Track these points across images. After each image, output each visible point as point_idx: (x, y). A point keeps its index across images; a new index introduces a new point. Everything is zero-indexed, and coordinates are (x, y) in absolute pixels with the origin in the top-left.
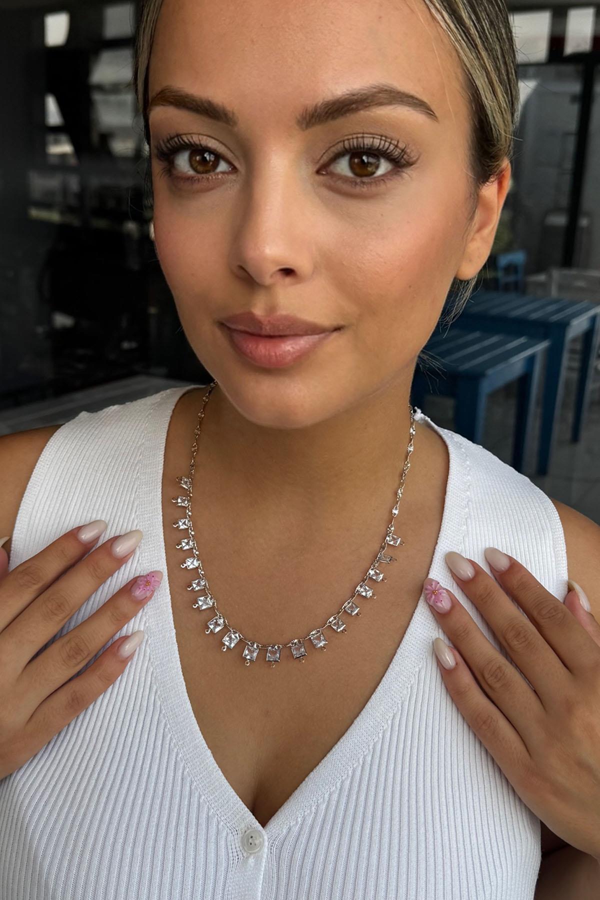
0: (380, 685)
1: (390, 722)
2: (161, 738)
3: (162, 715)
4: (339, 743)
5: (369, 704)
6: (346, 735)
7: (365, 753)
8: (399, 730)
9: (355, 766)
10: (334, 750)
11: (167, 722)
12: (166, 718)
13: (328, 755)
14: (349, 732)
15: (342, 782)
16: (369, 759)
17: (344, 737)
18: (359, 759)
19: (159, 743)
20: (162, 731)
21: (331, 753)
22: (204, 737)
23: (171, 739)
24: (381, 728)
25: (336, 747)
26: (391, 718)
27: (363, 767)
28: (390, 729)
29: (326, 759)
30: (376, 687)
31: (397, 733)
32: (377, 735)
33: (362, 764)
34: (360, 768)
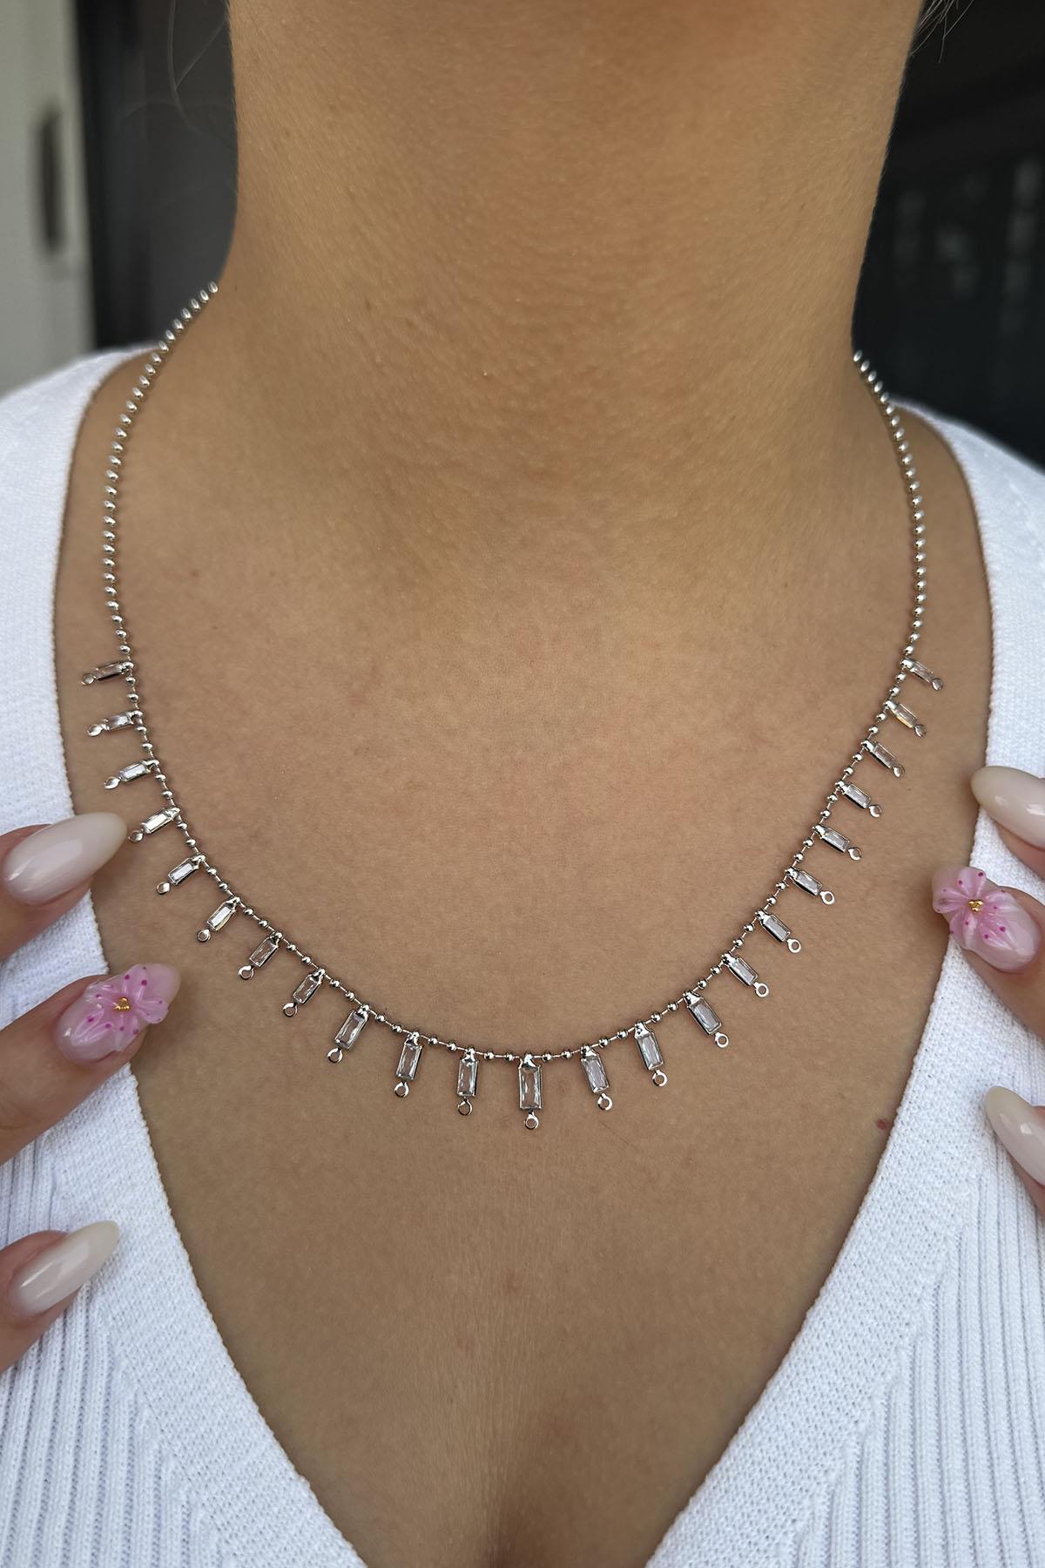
3: (118, 1376)
9: (833, 1476)
11: (141, 1400)
12: (136, 1386)
15: (798, 1543)
19: (119, 1474)
23: (161, 1460)
32: (892, 1356)
33: (855, 1465)
34: (851, 1481)
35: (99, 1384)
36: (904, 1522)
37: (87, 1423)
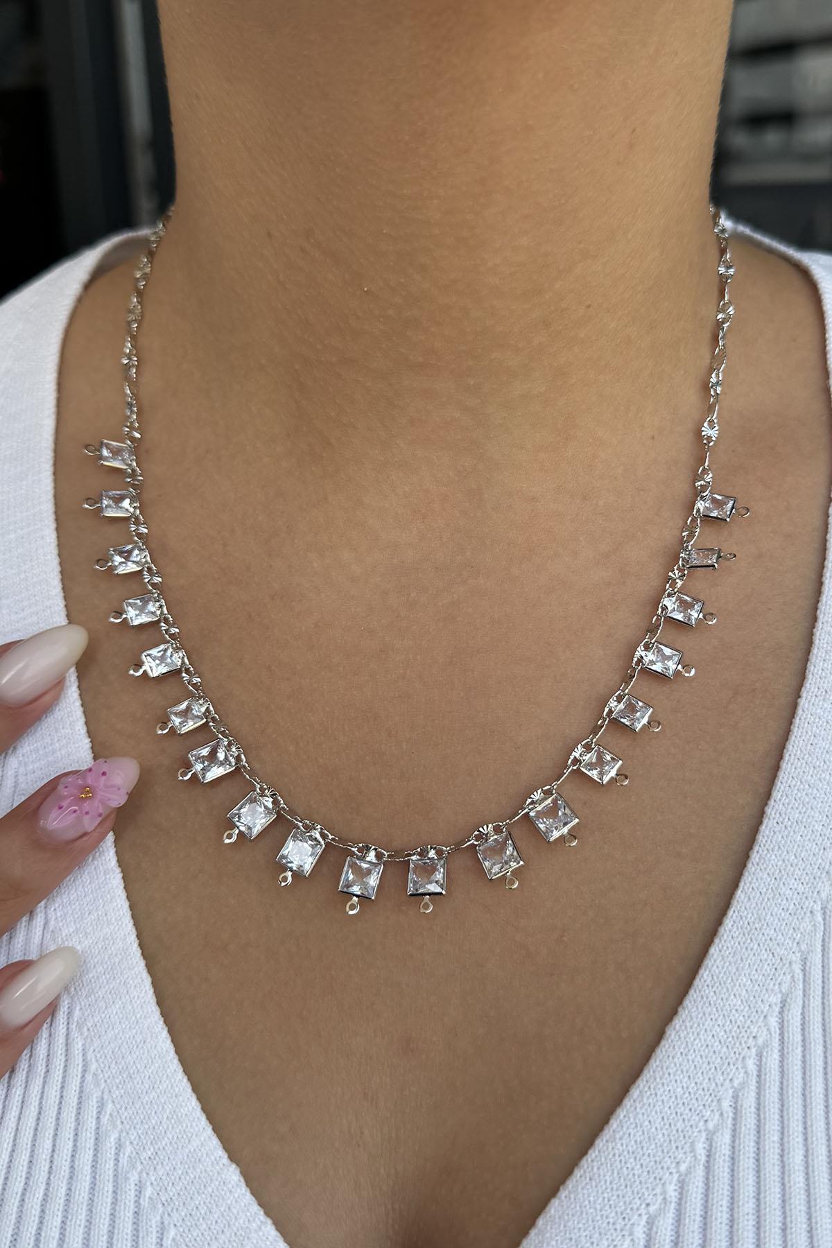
0: (730, 912)
1: (773, 1021)
2: (91, 1143)
3: (89, 1077)
4: (627, 1103)
5: (704, 975)
6: (647, 1074)
7: (711, 1125)
8: (804, 1040)
9: (683, 1168)
10: (614, 1124)
11: (106, 1097)
13: (600, 1143)
14: (654, 1063)
15: (651, 1223)
16: (724, 1139)
17: (641, 1083)
18: (692, 1144)
19: (86, 1157)
20: (90, 1123)
21: (607, 1133)
22: (214, 1130)
23: (119, 1147)
24: (751, 1042)
25: (621, 1113)
26: (777, 1009)
27: (708, 1168)
28: (776, 1043)
29: (592, 1154)
30: (719, 922)
31: (799, 1050)
32: (739, 1065)
33: (703, 1158)
34: (700, 1171)
35: (74, 1085)
36: (747, 1206)
37: (64, 1115)
